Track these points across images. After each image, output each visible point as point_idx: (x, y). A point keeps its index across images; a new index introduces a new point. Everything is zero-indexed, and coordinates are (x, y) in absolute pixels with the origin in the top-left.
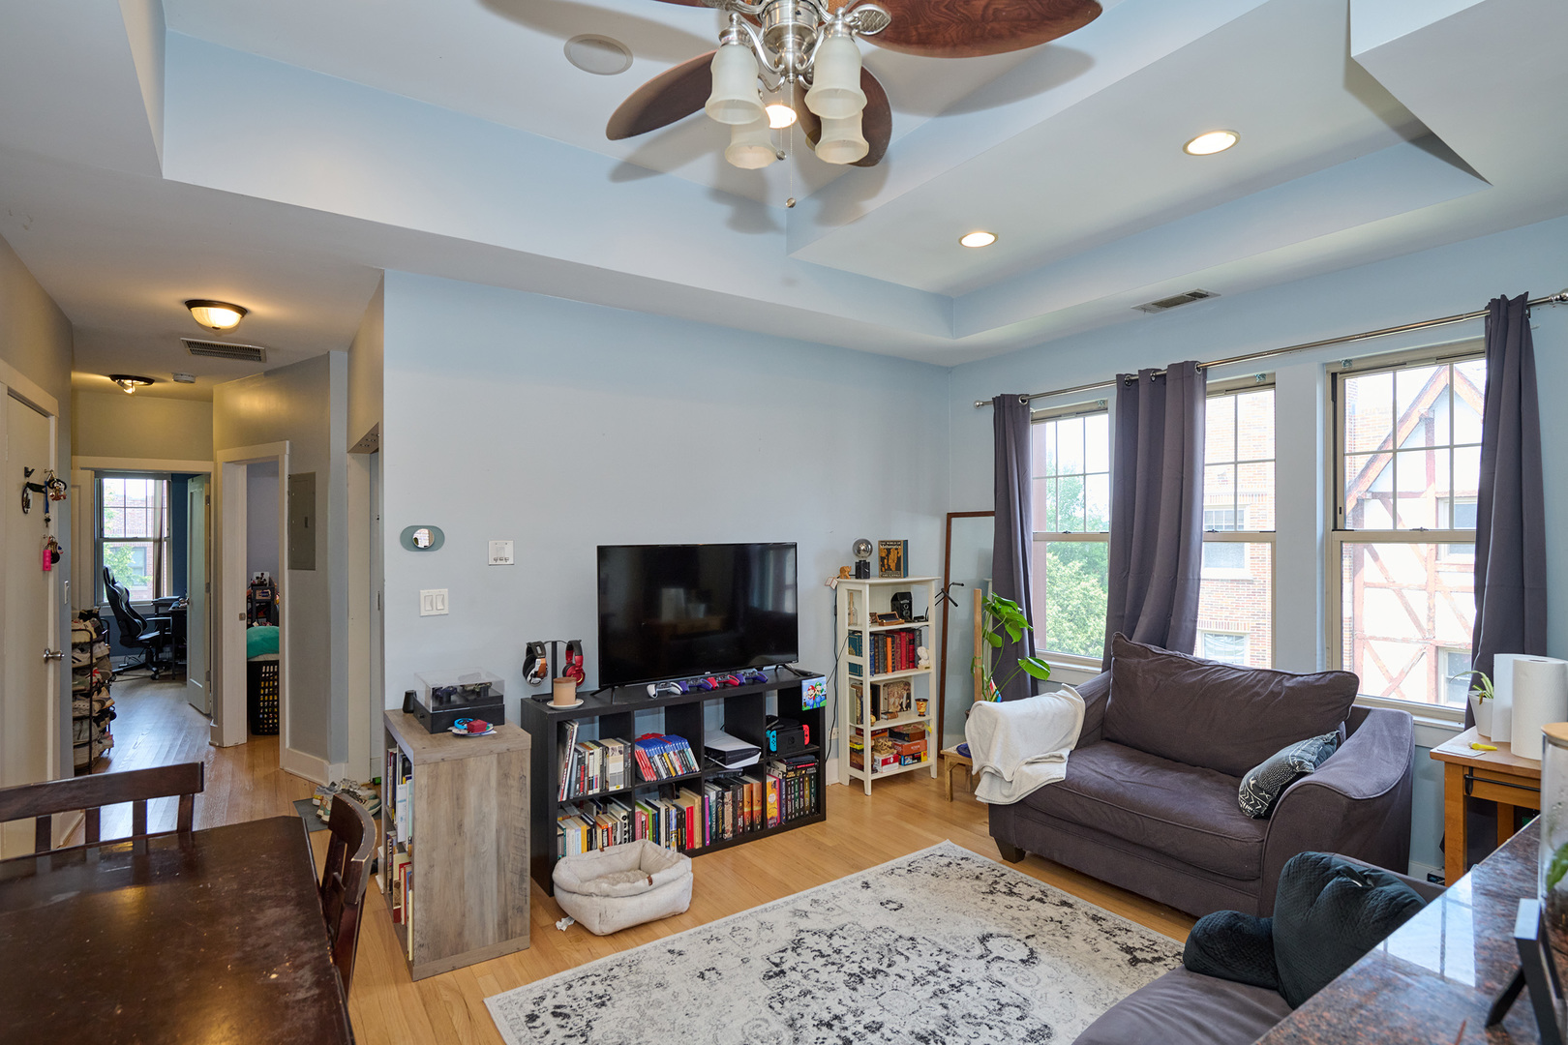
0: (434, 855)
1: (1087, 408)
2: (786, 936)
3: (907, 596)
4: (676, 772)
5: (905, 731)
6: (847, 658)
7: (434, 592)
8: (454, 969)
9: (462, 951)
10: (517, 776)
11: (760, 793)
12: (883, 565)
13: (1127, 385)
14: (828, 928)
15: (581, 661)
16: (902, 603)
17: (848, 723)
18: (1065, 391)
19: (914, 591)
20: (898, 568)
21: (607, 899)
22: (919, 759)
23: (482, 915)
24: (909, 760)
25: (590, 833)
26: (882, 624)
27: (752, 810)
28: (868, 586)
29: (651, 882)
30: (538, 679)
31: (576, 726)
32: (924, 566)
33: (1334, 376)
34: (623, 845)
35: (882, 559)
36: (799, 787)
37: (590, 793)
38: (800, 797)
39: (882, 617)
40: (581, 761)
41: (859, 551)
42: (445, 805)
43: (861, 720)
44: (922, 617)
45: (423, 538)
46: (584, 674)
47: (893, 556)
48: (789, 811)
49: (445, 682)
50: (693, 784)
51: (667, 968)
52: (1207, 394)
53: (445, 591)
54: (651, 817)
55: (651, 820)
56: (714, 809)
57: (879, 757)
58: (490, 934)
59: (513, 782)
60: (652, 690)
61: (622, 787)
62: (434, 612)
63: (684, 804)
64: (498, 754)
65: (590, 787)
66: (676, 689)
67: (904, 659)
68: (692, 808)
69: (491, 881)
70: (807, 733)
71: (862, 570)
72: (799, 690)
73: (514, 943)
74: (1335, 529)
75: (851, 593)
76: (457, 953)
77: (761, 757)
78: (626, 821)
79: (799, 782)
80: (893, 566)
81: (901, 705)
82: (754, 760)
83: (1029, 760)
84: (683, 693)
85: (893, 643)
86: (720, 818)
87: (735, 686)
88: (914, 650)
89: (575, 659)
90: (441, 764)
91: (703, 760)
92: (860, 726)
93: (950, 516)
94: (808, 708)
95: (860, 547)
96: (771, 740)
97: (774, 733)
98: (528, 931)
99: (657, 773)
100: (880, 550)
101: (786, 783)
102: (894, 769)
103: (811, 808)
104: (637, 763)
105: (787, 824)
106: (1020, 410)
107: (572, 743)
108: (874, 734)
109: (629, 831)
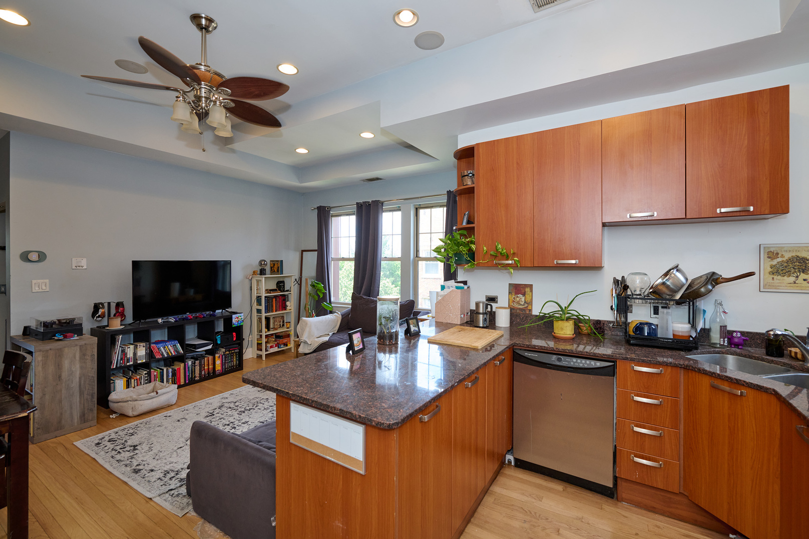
0: (46, 389)
1: (350, 213)
2: (217, 405)
3: (283, 282)
4: (172, 354)
5: (281, 334)
6: (255, 306)
7: (40, 281)
8: (56, 437)
9: (61, 429)
10: (90, 355)
11: (212, 360)
12: (272, 270)
13: (360, 206)
14: (235, 401)
15: (124, 310)
16: (280, 285)
17: (256, 333)
18: (341, 206)
19: (286, 280)
20: (278, 271)
21: (136, 402)
22: (287, 345)
23: (71, 414)
24: (282, 346)
25: (128, 381)
26: (270, 293)
27: (209, 368)
28: (264, 278)
29: (157, 393)
30: (100, 319)
31: (121, 337)
32: (290, 270)
33: (417, 209)
34: (145, 385)
35: (271, 268)
36: (231, 357)
37: (128, 364)
38: (231, 361)
39: (271, 290)
40: (123, 351)
41: (261, 264)
42: (51, 369)
43: (261, 331)
44: (288, 290)
45: (34, 257)
46: (125, 316)
47: (276, 266)
48: (226, 367)
49: (49, 318)
50: (180, 358)
51: (163, 421)
52: (383, 211)
53: (47, 281)
54: (159, 373)
55: (159, 374)
56: (190, 369)
57: (269, 345)
58: (76, 421)
59: (88, 358)
60: (160, 320)
61: (144, 361)
62: (41, 290)
63: (176, 368)
64: (80, 346)
65: (128, 361)
66: (172, 320)
67: (281, 307)
68: (180, 369)
69: (76, 399)
70: (235, 336)
71: (262, 272)
72: (231, 319)
73: (88, 424)
74: (417, 257)
75: (258, 281)
76: (58, 430)
77: (213, 346)
78: (147, 375)
79: (231, 356)
80: (276, 270)
81: (280, 325)
82: (210, 347)
83: (318, 336)
84: (176, 321)
85: (276, 300)
86: (193, 372)
87: (201, 318)
88: (285, 303)
89: (120, 310)
90: (50, 351)
91: (185, 348)
92: (261, 334)
93: (303, 251)
94: (235, 326)
95: (261, 263)
96: (218, 339)
97: (219, 336)
98: (96, 418)
99: (162, 354)
100: (271, 264)
101: (225, 356)
102: (276, 349)
103: (236, 365)
104: (152, 351)
105: (225, 372)
106: (327, 212)
107: (119, 344)
108: (267, 336)
109: (148, 379)
